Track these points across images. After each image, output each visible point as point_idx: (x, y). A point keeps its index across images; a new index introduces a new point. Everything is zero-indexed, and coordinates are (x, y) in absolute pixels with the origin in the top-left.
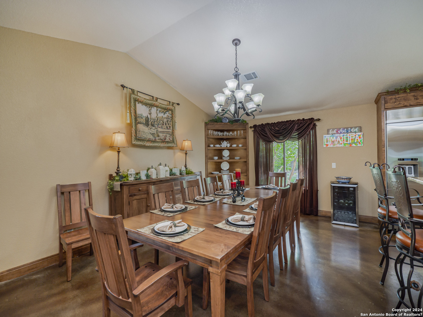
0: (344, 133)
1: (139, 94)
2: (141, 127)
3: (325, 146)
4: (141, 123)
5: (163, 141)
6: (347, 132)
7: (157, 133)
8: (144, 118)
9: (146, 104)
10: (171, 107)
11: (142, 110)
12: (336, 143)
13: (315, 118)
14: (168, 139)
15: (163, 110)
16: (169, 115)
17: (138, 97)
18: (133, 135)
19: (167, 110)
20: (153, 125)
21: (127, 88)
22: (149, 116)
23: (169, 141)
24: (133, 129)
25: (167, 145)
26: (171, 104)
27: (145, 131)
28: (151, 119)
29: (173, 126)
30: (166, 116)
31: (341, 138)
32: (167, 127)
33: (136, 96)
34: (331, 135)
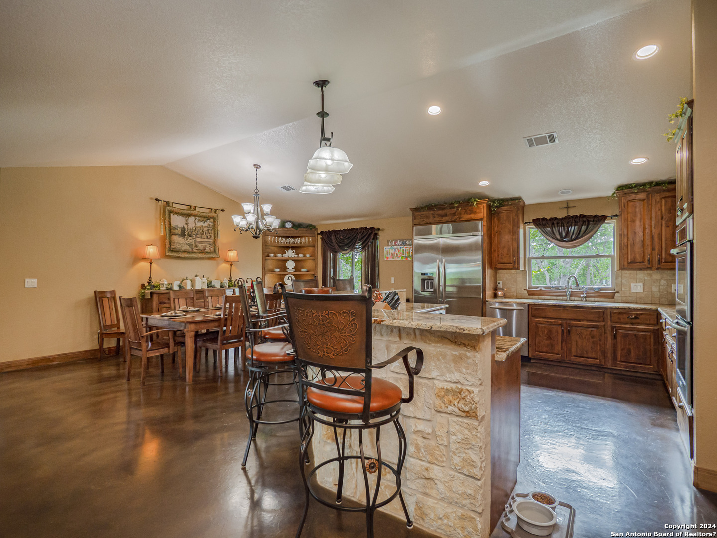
0: (401, 245)
1: (175, 205)
2: (176, 238)
3: (385, 259)
4: (175, 234)
5: (202, 251)
6: (403, 244)
7: (195, 243)
8: (180, 229)
9: (182, 215)
10: (213, 214)
11: (178, 221)
12: (395, 255)
13: (376, 227)
14: (207, 249)
15: (203, 219)
16: (210, 223)
17: (174, 209)
18: (167, 247)
19: (208, 218)
20: (190, 235)
21: (161, 201)
22: (186, 227)
23: (209, 251)
24: (167, 241)
25: (206, 255)
26: (213, 211)
27: (180, 242)
28: (188, 229)
29: (214, 235)
30: (206, 224)
31: (399, 251)
32: (207, 237)
33: (171, 208)
34: (390, 247)
